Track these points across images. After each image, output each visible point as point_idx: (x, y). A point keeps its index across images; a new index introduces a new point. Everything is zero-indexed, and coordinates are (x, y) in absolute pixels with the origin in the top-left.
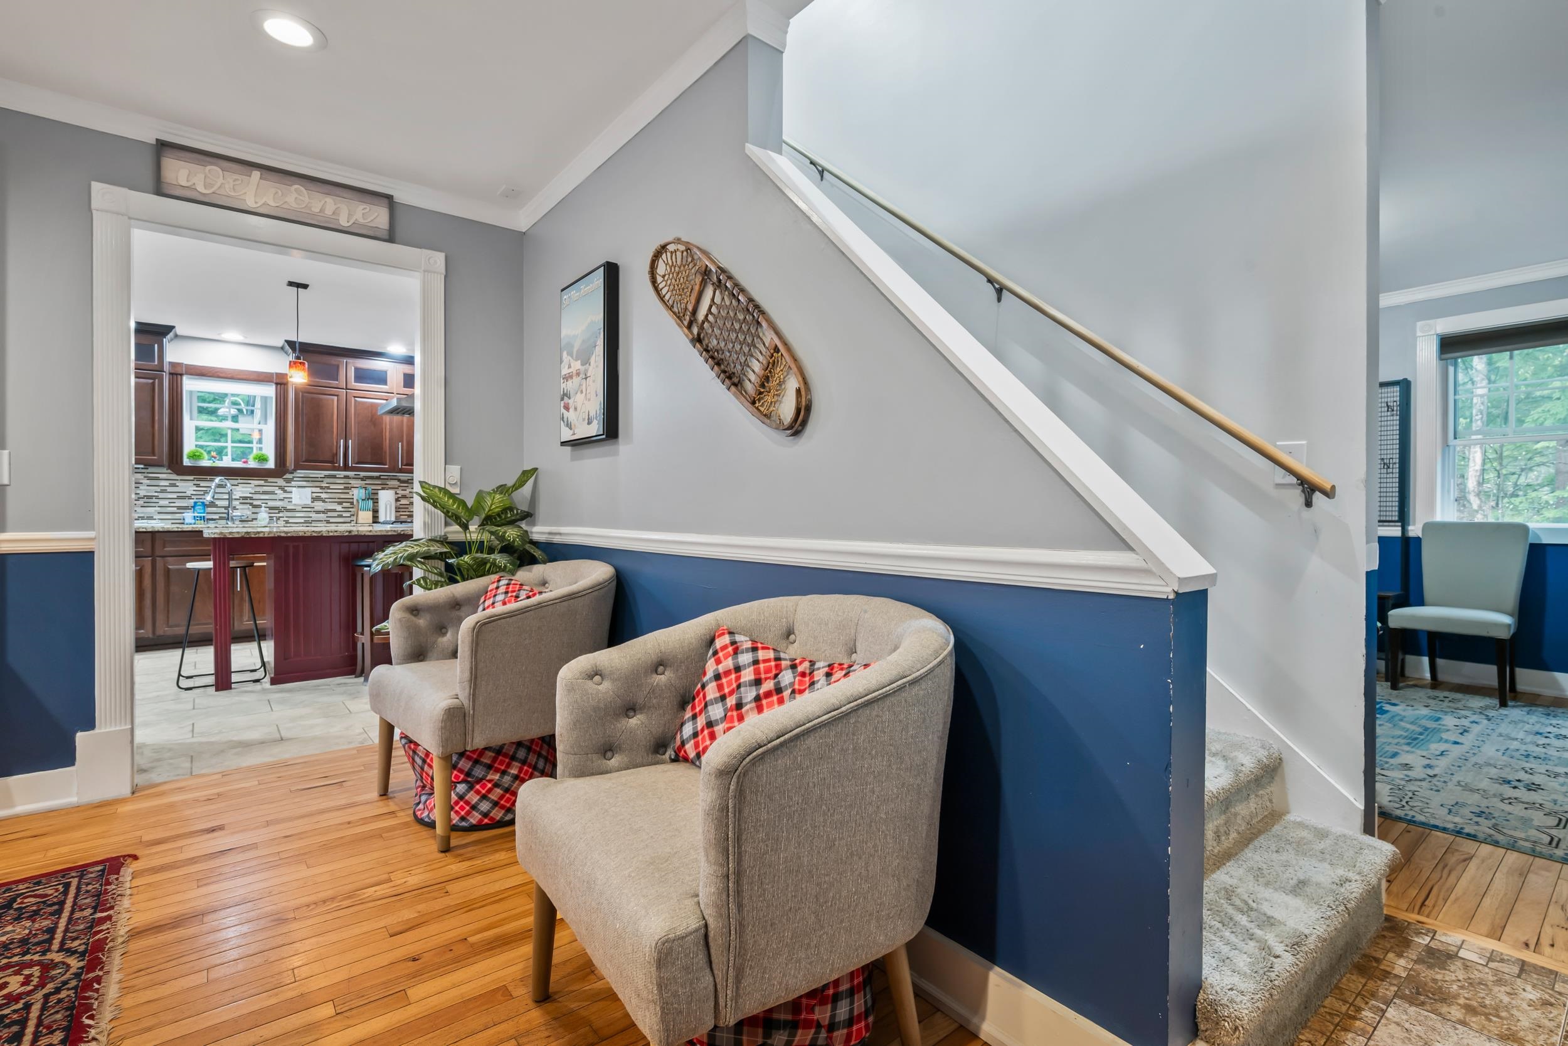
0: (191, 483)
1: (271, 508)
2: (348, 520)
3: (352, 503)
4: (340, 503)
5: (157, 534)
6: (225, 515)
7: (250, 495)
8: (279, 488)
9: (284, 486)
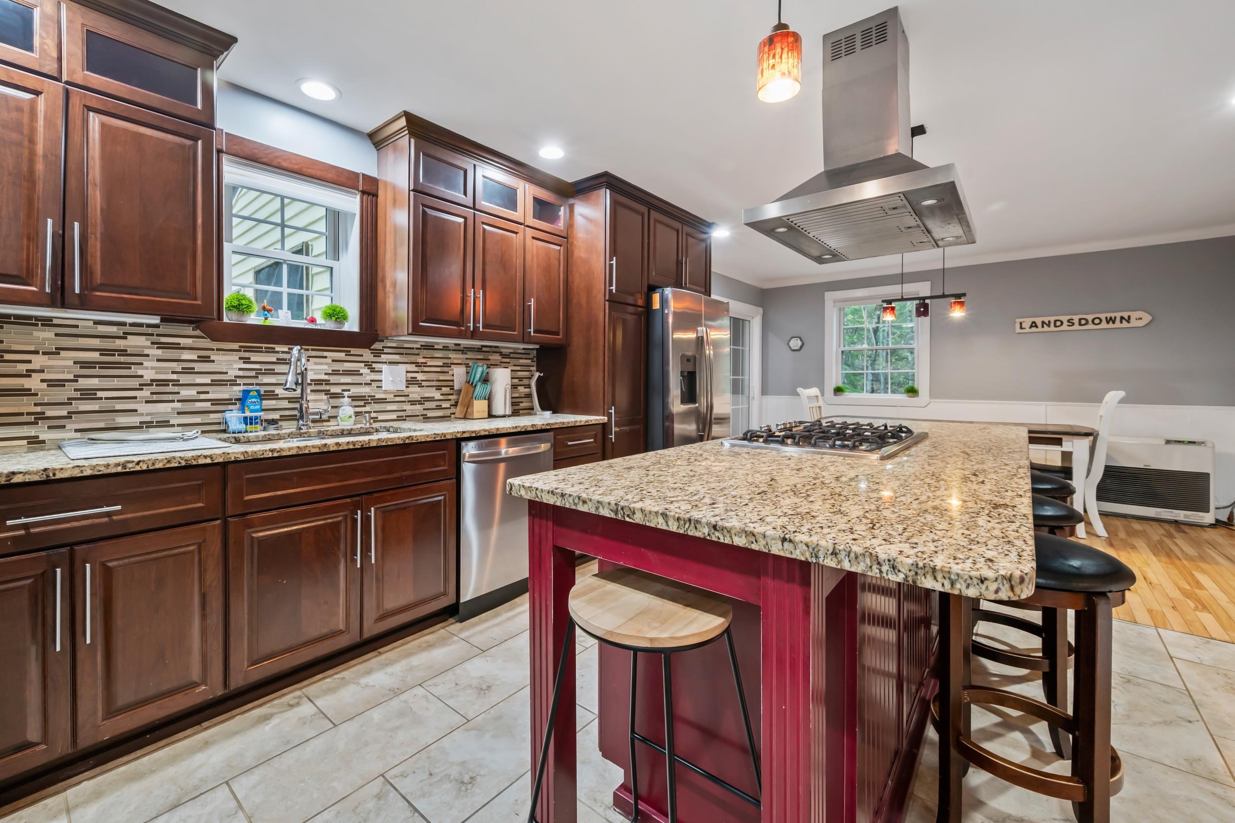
4: (439, 388)
8: (365, 365)
9: (372, 362)
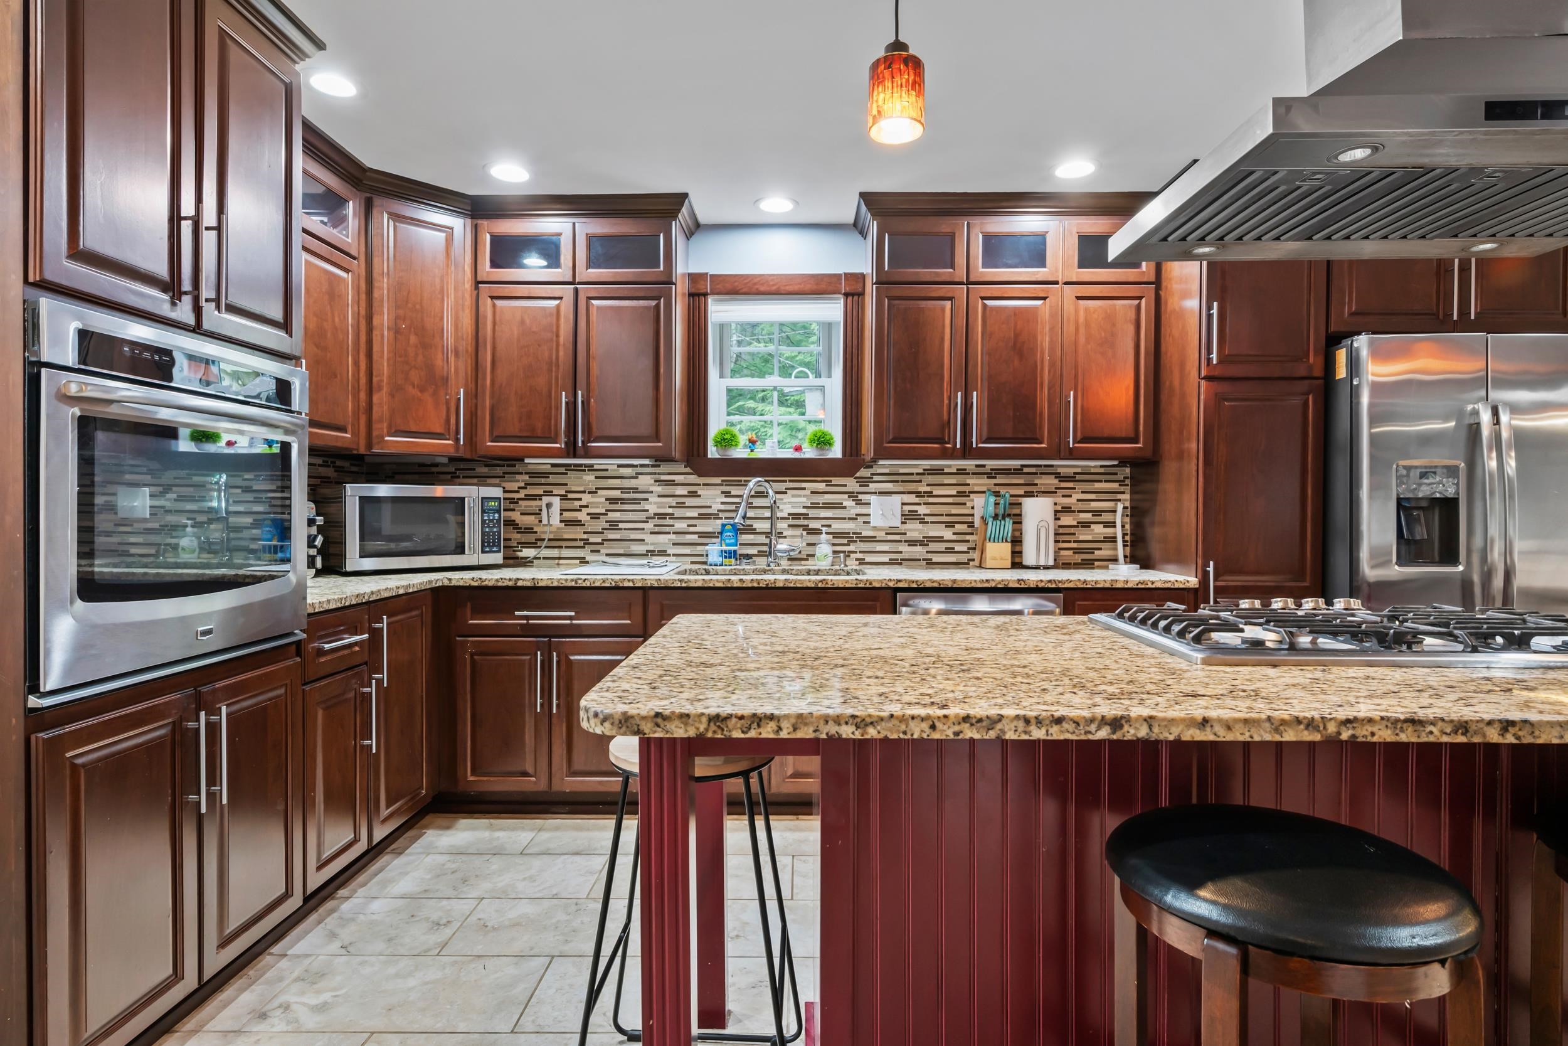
0: (717, 491)
1: (836, 535)
2: (964, 558)
3: (971, 524)
4: (950, 525)
5: (651, 592)
6: (765, 548)
7: (804, 511)
8: (849, 497)
9: (857, 493)
